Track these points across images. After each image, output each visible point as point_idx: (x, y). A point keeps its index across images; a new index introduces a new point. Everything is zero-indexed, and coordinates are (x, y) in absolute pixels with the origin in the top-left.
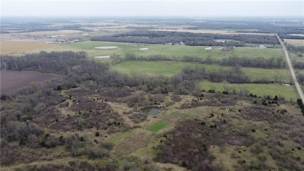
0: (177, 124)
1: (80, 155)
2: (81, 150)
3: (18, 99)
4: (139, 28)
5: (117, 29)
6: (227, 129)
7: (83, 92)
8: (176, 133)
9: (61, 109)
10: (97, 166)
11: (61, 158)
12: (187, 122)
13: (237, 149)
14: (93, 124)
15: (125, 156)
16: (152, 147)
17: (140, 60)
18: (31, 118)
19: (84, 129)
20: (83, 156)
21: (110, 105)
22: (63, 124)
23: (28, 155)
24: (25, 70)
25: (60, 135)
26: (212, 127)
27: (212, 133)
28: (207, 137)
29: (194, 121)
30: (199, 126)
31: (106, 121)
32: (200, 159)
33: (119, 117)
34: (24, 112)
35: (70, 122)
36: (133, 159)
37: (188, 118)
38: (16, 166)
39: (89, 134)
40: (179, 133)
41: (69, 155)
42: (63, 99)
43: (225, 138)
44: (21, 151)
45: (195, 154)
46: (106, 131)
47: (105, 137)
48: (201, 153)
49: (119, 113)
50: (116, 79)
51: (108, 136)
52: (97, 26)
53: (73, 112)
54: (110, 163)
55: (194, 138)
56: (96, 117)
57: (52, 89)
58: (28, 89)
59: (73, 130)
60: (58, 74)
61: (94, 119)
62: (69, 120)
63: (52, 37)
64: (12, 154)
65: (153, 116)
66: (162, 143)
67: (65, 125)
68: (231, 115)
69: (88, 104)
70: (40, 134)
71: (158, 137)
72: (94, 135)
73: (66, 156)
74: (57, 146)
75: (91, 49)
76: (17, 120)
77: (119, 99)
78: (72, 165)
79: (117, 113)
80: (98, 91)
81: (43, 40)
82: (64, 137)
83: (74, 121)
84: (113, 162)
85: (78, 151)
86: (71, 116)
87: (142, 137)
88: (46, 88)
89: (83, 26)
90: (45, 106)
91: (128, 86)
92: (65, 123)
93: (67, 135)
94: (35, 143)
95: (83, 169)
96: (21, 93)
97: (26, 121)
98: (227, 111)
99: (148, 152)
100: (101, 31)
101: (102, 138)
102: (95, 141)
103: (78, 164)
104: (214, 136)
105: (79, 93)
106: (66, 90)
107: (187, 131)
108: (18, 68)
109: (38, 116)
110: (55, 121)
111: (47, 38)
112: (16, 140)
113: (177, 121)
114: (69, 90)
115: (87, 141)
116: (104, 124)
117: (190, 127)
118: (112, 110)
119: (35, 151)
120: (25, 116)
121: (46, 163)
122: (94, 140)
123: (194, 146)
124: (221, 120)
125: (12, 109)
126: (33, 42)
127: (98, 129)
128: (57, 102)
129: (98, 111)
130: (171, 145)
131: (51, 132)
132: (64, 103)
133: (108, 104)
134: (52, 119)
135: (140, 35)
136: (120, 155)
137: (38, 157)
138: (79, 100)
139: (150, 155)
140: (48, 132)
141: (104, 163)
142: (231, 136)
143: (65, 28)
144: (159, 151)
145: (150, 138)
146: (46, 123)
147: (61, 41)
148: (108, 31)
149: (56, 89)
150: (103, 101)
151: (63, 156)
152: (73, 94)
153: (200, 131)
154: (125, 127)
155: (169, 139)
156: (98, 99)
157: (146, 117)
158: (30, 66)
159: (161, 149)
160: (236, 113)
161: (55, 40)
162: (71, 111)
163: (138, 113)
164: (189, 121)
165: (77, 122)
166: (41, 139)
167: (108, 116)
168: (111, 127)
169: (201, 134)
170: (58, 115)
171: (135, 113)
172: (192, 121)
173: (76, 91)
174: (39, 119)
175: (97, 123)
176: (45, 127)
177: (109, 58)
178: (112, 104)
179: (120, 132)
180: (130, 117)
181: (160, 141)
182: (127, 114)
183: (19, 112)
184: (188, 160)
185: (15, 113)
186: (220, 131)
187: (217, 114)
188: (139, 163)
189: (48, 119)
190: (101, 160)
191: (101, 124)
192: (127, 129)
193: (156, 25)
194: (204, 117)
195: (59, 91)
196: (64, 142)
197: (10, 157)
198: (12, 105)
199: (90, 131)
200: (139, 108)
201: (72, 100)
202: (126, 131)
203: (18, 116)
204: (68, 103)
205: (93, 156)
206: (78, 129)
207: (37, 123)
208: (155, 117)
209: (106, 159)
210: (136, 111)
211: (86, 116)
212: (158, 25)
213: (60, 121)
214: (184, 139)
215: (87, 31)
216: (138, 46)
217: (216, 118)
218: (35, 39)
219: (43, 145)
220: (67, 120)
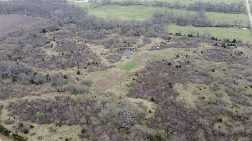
0: (147, 65)
1: (64, 91)
2: (64, 87)
3: (9, 41)
6: (191, 69)
7: (65, 34)
8: (146, 72)
9: (46, 50)
10: (79, 101)
11: (48, 93)
12: (156, 63)
13: (198, 87)
14: (74, 64)
15: (102, 92)
16: (125, 85)
17: (115, 5)
18: (21, 58)
19: (67, 68)
20: (66, 92)
21: (89, 47)
22: (48, 64)
23: (20, 90)
24: (13, 13)
25: (46, 73)
26: (177, 67)
27: (177, 72)
28: (173, 76)
29: (161, 62)
30: (166, 66)
31: (86, 61)
32: (166, 95)
33: (97, 58)
34: (14, 53)
35: (55, 62)
36: (109, 94)
37: (157, 59)
38: (11, 100)
39: (71, 72)
40: (149, 73)
41: (55, 91)
42: (48, 41)
43: (188, 77)
44: (14, 87)
45: (162, 90)
46: (86, 70)
47: (85, 75)
48: (167, 90)
49: (96, 54)
50: (94, 23)
51: (88, 74)
53: (56, 52)
54: (90, 98)
55: (162, 77)
56: (77, 57)
57: (38, 31)
58: (17, 32)
59: (57, 69)
60: (43, 17)
61: (76, 59)
62: (53, 60)
64: (6, 90)
65: (126, 57)
66: (134, 81)
67: (50, 64)
68: (194, 56)
69: (70, 45)
70: (29, 73)
71: (130, 76)
72: (76, 73)
73: (52, 92)
74: (45, 83)
76: (9, 59)
77: (97, 41)
78: (57, 100)
79: (95, 54)
80: (79, 34)
82: (50, 75)
83: (58, 61)
84: (92, 97)
85: (63, 88)
86: (55, 57)
87: (117, 75)
88: (32, 31)
90: (32, 47)
91: (105, 29)
92: (50, 62)
93: (52, 73)
94: (25, 80)
95: (67, 103)
96: (10, 35)
97: (16, 61)
98: (190, 53)
99: (122, 89)
101: (83, 76)
102: (77, 79)
103: (63, 99)
104: (179, 75)
105: (62, 35)
106: (50, 33)
107: (156, 70)
108: (7, 12)
109: (27, 57)
110: (41, 60)
112: (9, 77)
113: (147, 61)
114: (53, 32)
115: (69, 79)
116: (84, 64)
117: (158, 67)
118: (91, 51)
119: (25, 88)
120: (15, 56)
121: (35, 98)
122: (75, 78)
123: (161, 84)
124: (185, 60)
125: (3, 50)
127: (79, 68)
128: (42, 44)
129: (78, 52)
130: (141, 83)
131: (39, 71)
132: (49, 44)
133: (87, 46)
134: (39, 58)
136: (98, 91)
137: (28, 92)
138: (62, 42)
139: (124, 91)
140: (36, 70)
141: (84, 97)
142: (194, 75)
144: (131, 88)
145: (124, 76)
146: (34, 63)
149: (42, 31)
150: (82, 43)
151: (50, 92)
152: (56, 36)
153: (167, 70)
154: (102, 67)
155: (140, 78)
156: (78, 41)
157: (120, 57)
158: (17, 10)
159: (133, 87)
160: (199, 55)
163: (113, 54)
164: (158, 61)
165: (60, 62)
166: (30, 77)
167: (87, 56)
168: (90, 66)
169: (167, 73)
170: (44, 55)
171: (111, 54)
172: (160, 62)
173: (59, 34)
174: (27, 59)
175: (78, 63)
176: (33, 66)
177: (87, 3)
178: (91, 46)
179: (98, 71)
180: (107, 57)
181: (132, 79)
182: (103, 55)
183: (10, 53)
184: (156, 96)
185: (7, 53)
186: (184, 71)
187: (182, 55)
188: (114, 98)
189: (36, 59)
190: (82, 95)
191: (82, 63)
192: (104, 68)
194: (170, 58)
195: (44, 33)
196: (50, 79)
197: (5, 92)
198: (4, 46)
199: (72, 70)
200: (114, 50)
201: (55, 41)
202: (103, 70)
203: (10, 56)
204: (52, 44)
205: (75, 92)
206: (62, 68)
207: (26, 62)
208: (128, 58)
209: (86, 94)
210: (112, 52)
211: (68, 56)
213: (46, 61)
214: (153, 78)
217: (181, 59)
219: (32, 82)
220: (52, 60)
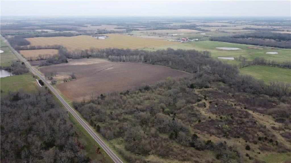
3: (159, 92)
4: (259, 29)
5: (234, 30)
7: (216, 94)
9: (199, 108)
17: (271, 66)
19: (230, 137)
21: (252, 115)
22: (206, 127)
23: (180, 152)
24: (157, 64)
25: (206, 138)
31: (254, 133)
33: (269, 132)
35: (214, 126)
39: (237, 144)
42: (199, 98)
44: (173, 146)
46: (257, 146)
47: (258, 153)
49: (267, 127)
50: (251, 85)
51: (261, 153)
52: (212, 26)
53: (212, 114)
56: (241, 126)
57: (186, 86)
58: (165, 83)
59: (219, 136)
60: (187, 71)
61: (239, 128)
62: (211, 123)
63: (173, 35)
64: (166, 147)
67: (209, 127)
69: (227, 108)
72: (244, 147)
74: (206, 150)
75: (212, 49)
76: (163, 112)
77: (260, 109)
79: (265, 126)
80: (233, 96)
81: (166, 37)
83: (218, 125)
86: (213, 119)
88: (182, 85)
89: (199, 26)
91: (266, 94)
92: (208, 125)
96: (161, 86)
97: (169, 115)
100: (217, 31)
101: (254, 154)
102: (247, 155)
105: (213, 94)
106: (199, 89)
108: (152, 62)
109: (180, 113)
110: (197, 120)
111: (169, 36)
114: (201, 89)
116: (253, 137)
118: (258, 122)
120: (168, 109)
126: (159, 39)
127: (246, 142)
128: (194, 101)
129: (241, 119)
131: (197, 133)
132: (201, 102)
135: (264, 37)
137: (189, 157)
138: (216, 103)
143: (183, 27)
146: (190, 122)
147: (183, 40)
148: (226, 32)
149: (190, 87)
152: (207, 95)
154: (280, 147)
158: (160, 61)
161: (176, 38)
162: (211, 113)
165: (221, 127)
167: (255, 128)
168: (262, 142)
170: (199, 115)
171: (287, 131)
173: (210, 92)
174: (181, 115)
175: (244, 133)
176: (188, 125)
178: (254, 114)
180: (283, 135)
182: (277, 130)
183: (163, 105)
185: (160, 105)
189: (190, 118)
191: (249, 136)
192: (285, 150)
193: (278, 27)
195: (192, 89)
197: (165, 149)
198: (154, 96)
199: (237, 141)
201: (207, 100)
203: (163, 109)
204: (205, 103)
206: (224, 136)
207: (181, 119)
210: (289, 129)
212: (281, 27)
213: (203, 123)
215: (203, 30)
216: (264, 49)
218: (160, 37)
219: (192, 145)
